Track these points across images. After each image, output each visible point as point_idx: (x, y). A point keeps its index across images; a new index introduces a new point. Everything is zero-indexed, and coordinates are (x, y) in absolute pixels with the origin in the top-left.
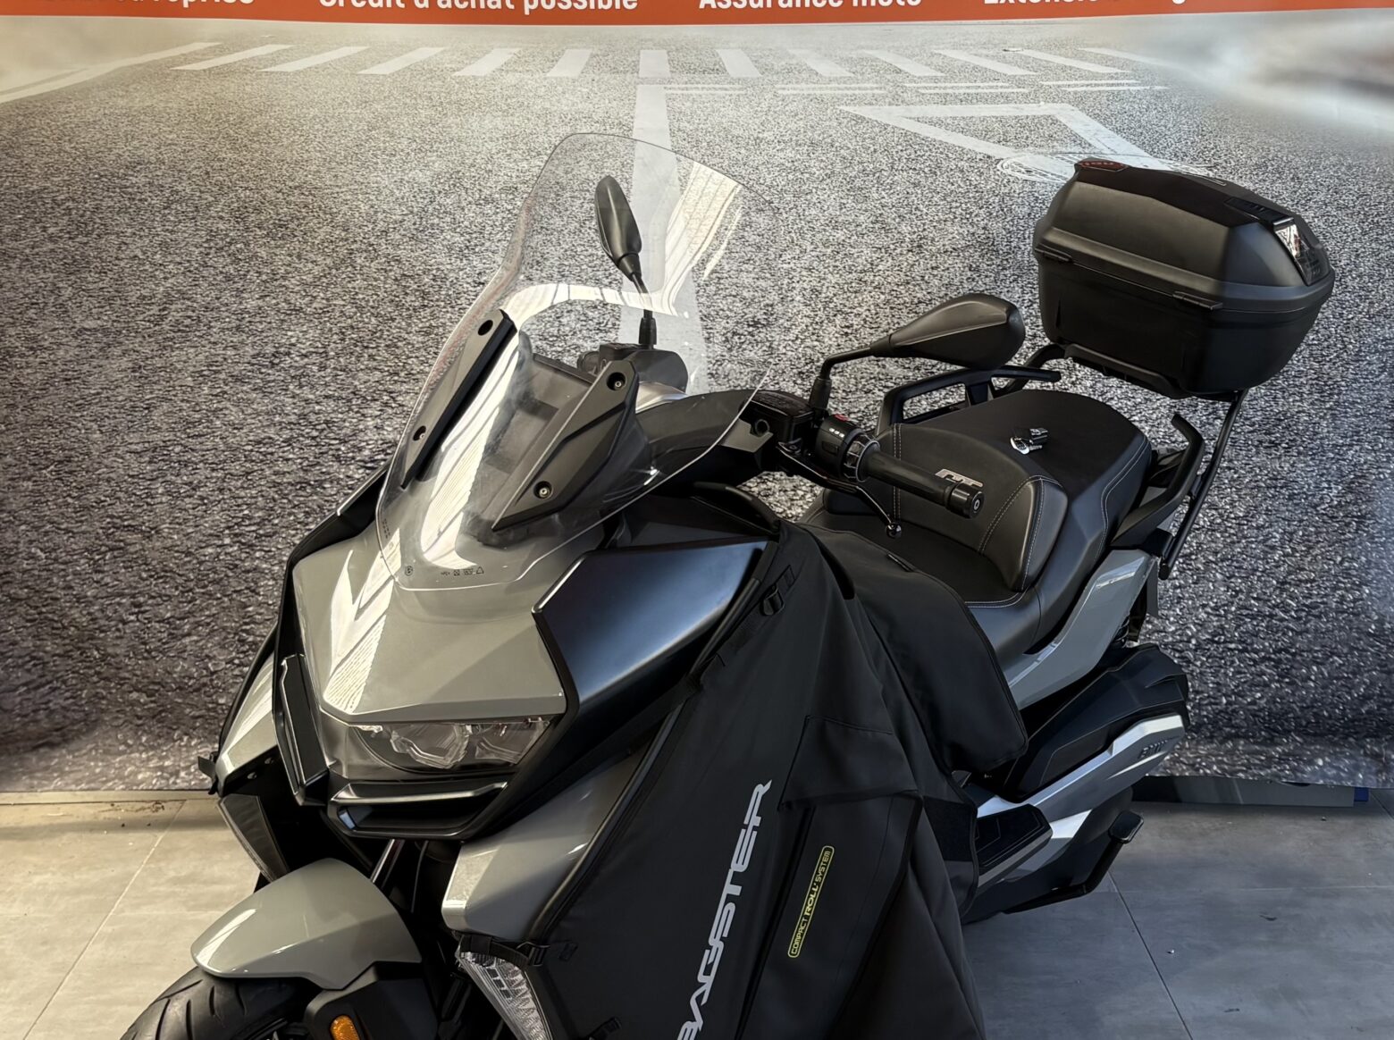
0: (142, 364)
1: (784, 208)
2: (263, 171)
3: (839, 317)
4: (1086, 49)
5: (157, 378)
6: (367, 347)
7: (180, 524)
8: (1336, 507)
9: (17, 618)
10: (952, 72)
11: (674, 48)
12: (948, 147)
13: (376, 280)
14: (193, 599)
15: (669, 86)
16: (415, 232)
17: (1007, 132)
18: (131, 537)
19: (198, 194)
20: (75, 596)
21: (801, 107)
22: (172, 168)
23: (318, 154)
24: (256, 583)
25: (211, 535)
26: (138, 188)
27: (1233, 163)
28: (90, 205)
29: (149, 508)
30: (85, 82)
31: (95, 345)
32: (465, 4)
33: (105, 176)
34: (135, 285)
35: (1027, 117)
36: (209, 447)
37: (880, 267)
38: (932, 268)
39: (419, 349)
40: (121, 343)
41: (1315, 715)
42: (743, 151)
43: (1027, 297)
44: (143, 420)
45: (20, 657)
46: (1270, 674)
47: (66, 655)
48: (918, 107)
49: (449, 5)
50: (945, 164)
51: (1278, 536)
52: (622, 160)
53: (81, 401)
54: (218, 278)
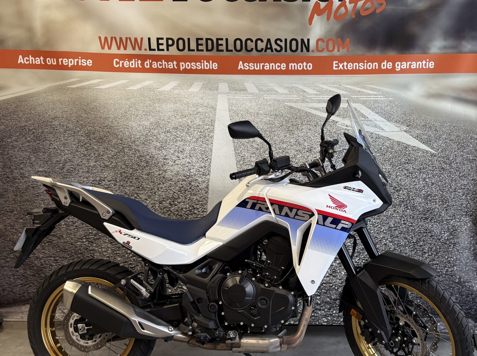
2: (95, 121)
4: (367, 86)
6: (129, 179)
7: (69, 235)
8: (446, 240)
10: (322, 92)
11: (230, 82)
12: (320, 117)
13: (131, 157)
14: (74, 259)
15: (228, 95)
16: (144, 142)
17: (340, 113)
18: (54, 238)
19: (75, 128)
20: (36, 257)
21: (272, 103)
22: (67, 119)
23: (112, 116)
24: (94, 254)
25: (79, 238)
26: (56, 126)
27: (415, 125)
28: (40, 131)
29: (60, 229)
30: (39, 91)
32: (161, 67)
33: (45, 122)
34: (55, 157)
35: (347, 108)
37: (298, 157)
38: (315, 157)
39: (146, 180)
42: (253, 117)
45: (19, 276)
47: (34, 275)
48: (311, 104)
49: (156, 67)
50: (319, 123)
51: (427, 249)
52: (212, 119)
53: (38, 194)
54: (81, 155)
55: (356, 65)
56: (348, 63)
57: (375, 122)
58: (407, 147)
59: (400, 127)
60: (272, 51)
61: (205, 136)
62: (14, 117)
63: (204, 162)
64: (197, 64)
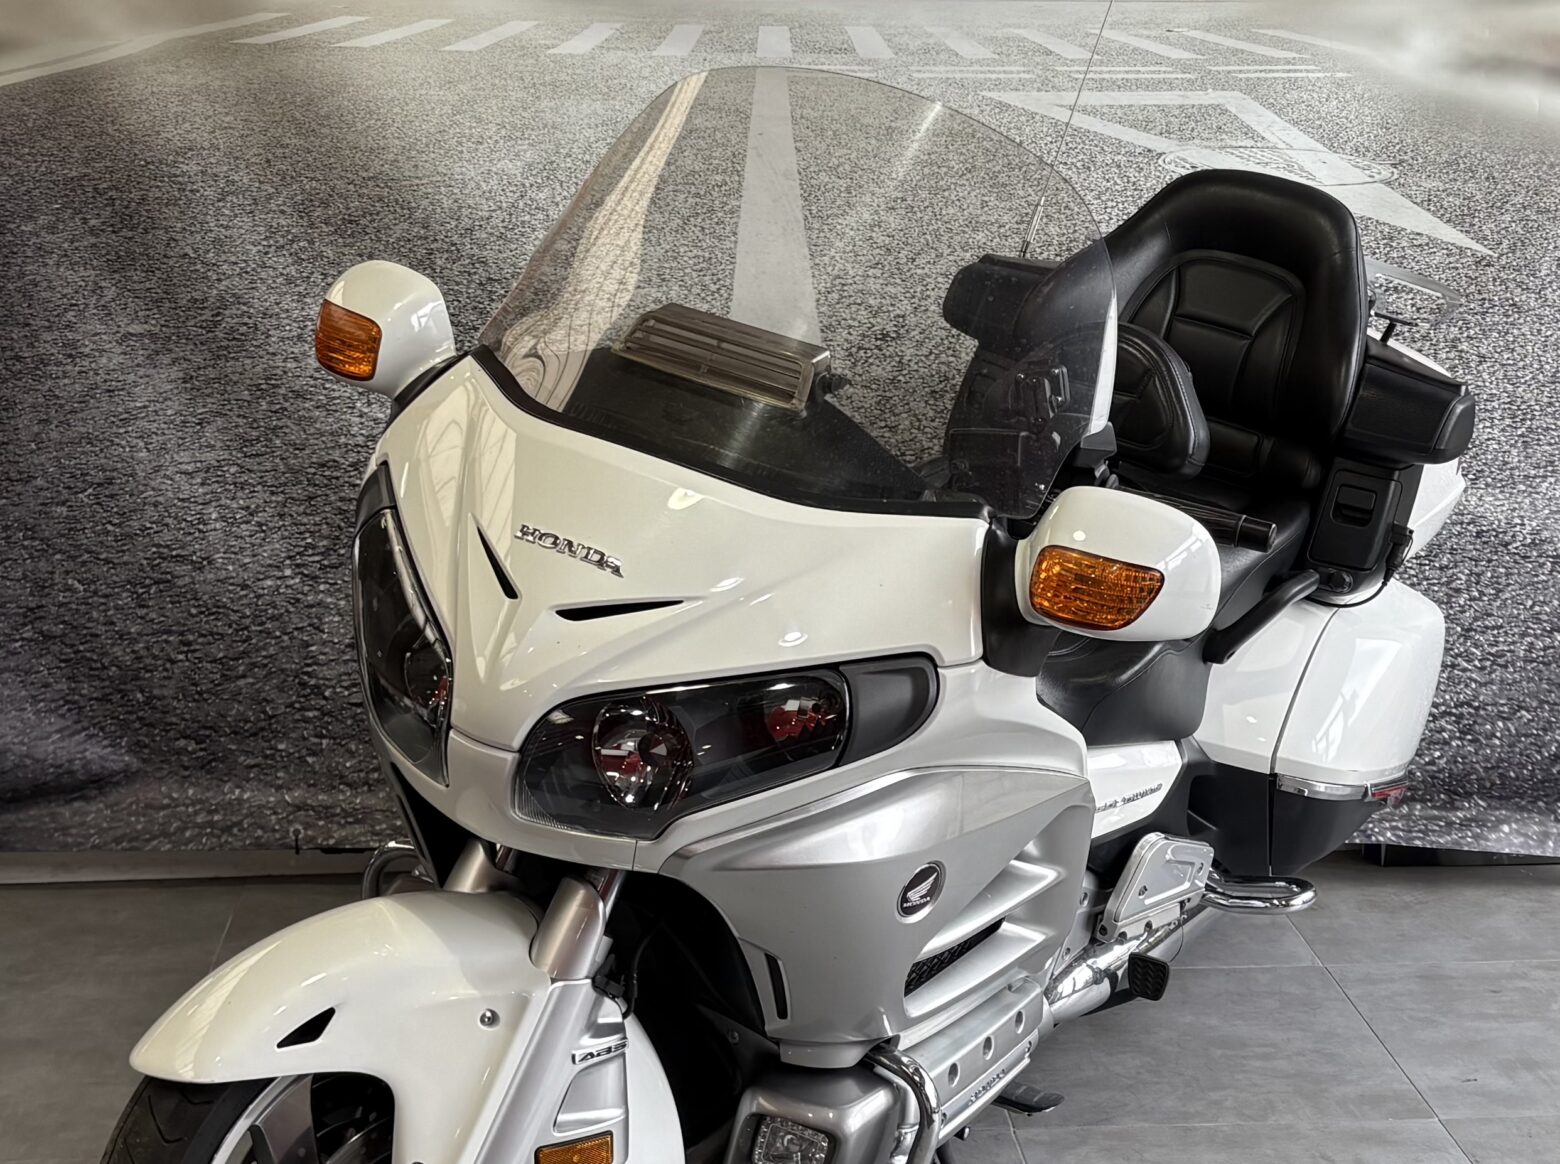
0: (194, 374)
1: (919, 207)
2: (332, 160)
4: (1260, 31)
5: (210, 390)
7: (235, 553)
8: (1529, 546)
9: (49, 657)
10: (1106, 54)
11: (797, 25)
12: (1104, 139)
13: (458, 284)
14: (249, 638)
16: (503, 231)
17: (1170, 122)
18: (180, 569)
19: (257, 185)
20: (117, 632)
21: (938, 92)
22: (228, 154)
24: (320, 619)
25: (270, 566)
26: (190, 177)
27: (1420, 161)
28: (135, 195)
29: (201, 535)
30: (131, 56)
31: (141, 352)
33: (153, 163)
34: (186, 286)
35: (1193, 106)
36: (268, 468)
40: (170, 350)
41: (1501, 776)
42: (873, 141)
44: (196, 436)
46: (1450, 731)
48: (1070, 93)
50: (1100, 158)
51: (1463, 577)
52: (734, 150)
53: (126, 416)
54: (278, 281)
57: (1288, 152)
58: (1392, 235)
59: (1369, 168)
61: (712, 210)
62: (42, 148)
63: (709, 299)
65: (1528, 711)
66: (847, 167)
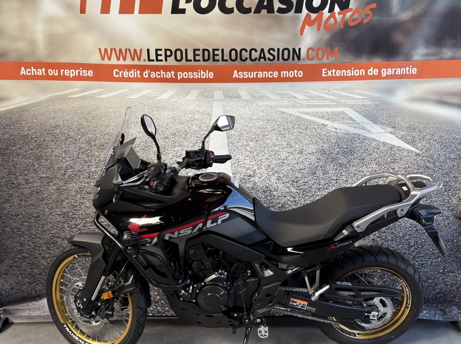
0: (59, 188)
1: (259, 140)
2: (96, 129)
3: (276, 174)
4: (354, 91)
5: (64, 192)
9: (25, 263)
10: (311, 98)
11: (225, 90)
12: (310, 121)
15: (223, 102)
16: (144, 148)
17: (329, 116)
18: (58, 240)
19: (76, 136)
21: (265, 108)
22: (68, 127)
23: (113, 124)
26: (57, 134)
27: (400, 126)
28: (42, 139)
29: (63, 231)
30: (40, 101)
31: (45, 182)
32: (160, 76)
33: (47, 130)
34: (57, 164)
36: (81, 213)
37: (289, 158)
38: (305, 159)
40: (53, 181)
42: (246, 122)
43: (335, 167)
44: (61, 205)
48: (301, 109)
49: (154, 77)
50: (310, 126)
51: (412, 242)
52: (207, 125)
53: (42, 199)
54: (82, 162)
55: (344, 72)
56: (336, 70)
58: (392, 147)
60: (265, 60)
62: (17, 127)
64: (194, 73)
65: (431, 280)
66: (239, 130)
